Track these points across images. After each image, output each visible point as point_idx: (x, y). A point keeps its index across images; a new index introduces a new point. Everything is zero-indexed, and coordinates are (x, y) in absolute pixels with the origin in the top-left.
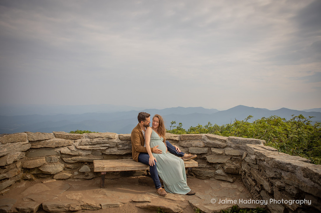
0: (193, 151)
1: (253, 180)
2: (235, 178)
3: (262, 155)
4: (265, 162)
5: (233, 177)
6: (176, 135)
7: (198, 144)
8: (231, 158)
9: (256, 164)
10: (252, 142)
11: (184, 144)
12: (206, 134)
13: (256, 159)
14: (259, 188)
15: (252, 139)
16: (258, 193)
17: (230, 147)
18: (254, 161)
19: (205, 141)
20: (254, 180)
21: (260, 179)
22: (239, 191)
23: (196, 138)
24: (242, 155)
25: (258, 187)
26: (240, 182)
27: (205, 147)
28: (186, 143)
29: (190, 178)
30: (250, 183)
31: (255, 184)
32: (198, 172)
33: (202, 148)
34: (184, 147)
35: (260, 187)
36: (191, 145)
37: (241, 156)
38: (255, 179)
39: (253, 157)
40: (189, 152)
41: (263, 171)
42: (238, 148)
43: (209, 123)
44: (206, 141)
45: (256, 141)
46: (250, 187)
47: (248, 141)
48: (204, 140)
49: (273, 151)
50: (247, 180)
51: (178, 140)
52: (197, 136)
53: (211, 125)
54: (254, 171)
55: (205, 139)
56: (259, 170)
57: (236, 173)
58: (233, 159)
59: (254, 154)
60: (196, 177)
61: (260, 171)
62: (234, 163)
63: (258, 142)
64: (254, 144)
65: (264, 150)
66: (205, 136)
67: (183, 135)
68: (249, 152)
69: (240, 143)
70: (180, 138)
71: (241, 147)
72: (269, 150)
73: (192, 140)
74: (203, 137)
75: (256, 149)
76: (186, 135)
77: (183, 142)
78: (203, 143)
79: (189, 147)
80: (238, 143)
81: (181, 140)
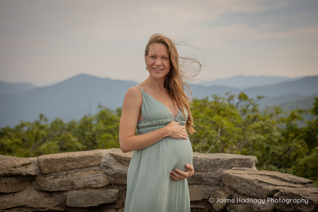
0: (78, 201)
6: (26, 160)
7: (91, 179)
10: (233, 164)
11: (51, 182)
12: (110, 151)
19: (109, 170)
23: (86, 164)
27: (110, 185)
28: (58, 180)
33: (101, 191)
34: (50, 193)
36: (72, 184)
40: (67, 204)
42: (198, 181)
43: (41, 116)
44: (112, 168)
45: (241, 160)
47: (222, 163)
48: (108, 168)
49: (306, 183)
51: (33, 173)
52: (87, 157)
55: (109, 163)
59: (265, 196)
63: (245, 164)
64: (238, 168)
65: (284, 183)
66: (108, 157)
67: (47, 160)
68: (243, 192)
69: (203, 169)
70: (39, 167)
71: (205, 179)
72: (295, 183)
73: (73, 171)
74: (103, 160)
75: (265, 183)
76: (58, 158)
77: (47, 178)
78: (106, 176)
79: (67, 191)
80: (196, 170)
81: (42, 174)
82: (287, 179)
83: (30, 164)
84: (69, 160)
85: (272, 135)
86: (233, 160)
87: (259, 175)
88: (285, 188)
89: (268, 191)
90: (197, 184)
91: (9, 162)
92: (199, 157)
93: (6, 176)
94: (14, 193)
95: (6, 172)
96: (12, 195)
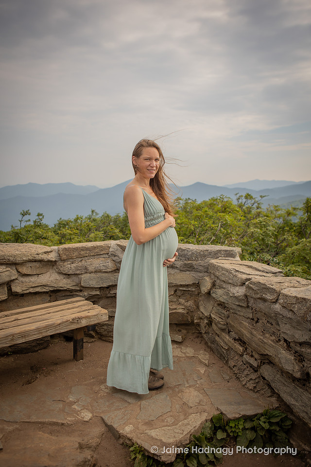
0: (91, 282)
1: (235, 339)
2: (184, 331)
3: (265, 288)
4: (277, 307)
5: (180, 331)
6: (48, 249)
7: (101, 265)
8: (176, 291)
9: (248, 307)
10: (220, 255)
11: (69, 267)
12: (118, 242)
13: (246, 296)
14: (256, 359)
15: (218, 247)
16: (253, 371)
17: (173, 267)
18: (240, 300)
19: (116, 258)
20: (241, 341)
21: (263, 342)
22: (201, 362)
23: (97, 252)
24: (198, 283)
25: (252, 356)
26: (198, 340)
27: (117, 270)
28: (74, 265)
29: (87, 342)
30: (227, 345)
31: (243, 350)
32: (105, 327)
33: (110, 275)
34: (68, 275)
35: (256, 356)
36: (86, 268)
37: (197, 285)
38: (245, 339)
39: (240, 291)
40: (82, 284)
41: (265, 322)
42: (190, 268)
43: (93, 212)
44: (118, 256)
45: (226, 251)
46: (227, 354)
47: (210, 253)
48: (115, 256)
49: (276, 273)
50: (217, 338)
51: (54, 260)
52: (97, 247)
53: (97, 214)
54: (241, 323)
55: (116, 252)
56: (253, 319)
57: (187, 323)
58: (179, 293)
59: (239, 284)
60: (100, 339)
61: (257, 322)
62: (182, 301)
63: (230, 255)
64: (224, 258)
65: (257, 273)
66: (116, 247)
67: (65, 248)
68: (223, 279)
69: (194, 258)
70: (59, 254)
71: (195, 266)
72: (267, 273)
73: (86, 258)
74: (111, 250)
75: (241, 272)
76: (74, 247)
77: (66, 263)
78: (113, 263)
79: (82, 274)
80: (188, 259)
81: (62, 260)
82: (260, 269)
83: (51, 252)
84: (83, 249)
85: (267, 229)
86: (220, 251)
87: (239, 264)
88: (256, 277)
89: (242, 279)
90: (189, 271)
91: (34, 249)
92: (191, 248)
93: (30, 261)
94: (38, 275)
95: (31, 258)
96: (36, 276)
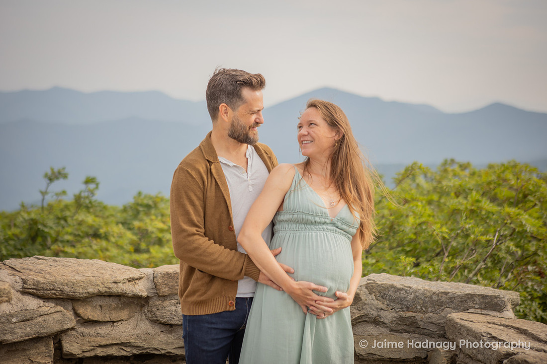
6: (135, 272)
10: (471, 304)
11: (172, 310)
17: (376, 322)
24: (425, 359)
34: (170, 327)
37: (424, 362)
42: (408, 327)
45: (484, 297)
47: (451, 299)
51: (145, 294)
63: (492, 305)
64: (479, 311)
67: (168, 274)
69: (419, 307)
70: (155, 284)
71: (421, 324)
75: (500, 340)
77: (167, 303)
80: (408, 308)
81: (159, 296)
83: (140, 278)
86: (471, 297)
87: (503, 325)
88: (528, 351)
90: (408, 332)
91: (109, 273)
92: (414, 286)
93: (101, 295)
94: (113, 322)
95: (103, 289)
96: (109, 325)
